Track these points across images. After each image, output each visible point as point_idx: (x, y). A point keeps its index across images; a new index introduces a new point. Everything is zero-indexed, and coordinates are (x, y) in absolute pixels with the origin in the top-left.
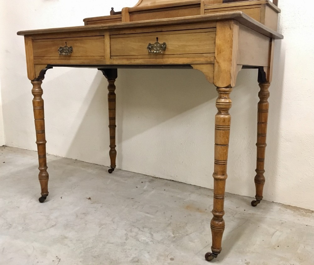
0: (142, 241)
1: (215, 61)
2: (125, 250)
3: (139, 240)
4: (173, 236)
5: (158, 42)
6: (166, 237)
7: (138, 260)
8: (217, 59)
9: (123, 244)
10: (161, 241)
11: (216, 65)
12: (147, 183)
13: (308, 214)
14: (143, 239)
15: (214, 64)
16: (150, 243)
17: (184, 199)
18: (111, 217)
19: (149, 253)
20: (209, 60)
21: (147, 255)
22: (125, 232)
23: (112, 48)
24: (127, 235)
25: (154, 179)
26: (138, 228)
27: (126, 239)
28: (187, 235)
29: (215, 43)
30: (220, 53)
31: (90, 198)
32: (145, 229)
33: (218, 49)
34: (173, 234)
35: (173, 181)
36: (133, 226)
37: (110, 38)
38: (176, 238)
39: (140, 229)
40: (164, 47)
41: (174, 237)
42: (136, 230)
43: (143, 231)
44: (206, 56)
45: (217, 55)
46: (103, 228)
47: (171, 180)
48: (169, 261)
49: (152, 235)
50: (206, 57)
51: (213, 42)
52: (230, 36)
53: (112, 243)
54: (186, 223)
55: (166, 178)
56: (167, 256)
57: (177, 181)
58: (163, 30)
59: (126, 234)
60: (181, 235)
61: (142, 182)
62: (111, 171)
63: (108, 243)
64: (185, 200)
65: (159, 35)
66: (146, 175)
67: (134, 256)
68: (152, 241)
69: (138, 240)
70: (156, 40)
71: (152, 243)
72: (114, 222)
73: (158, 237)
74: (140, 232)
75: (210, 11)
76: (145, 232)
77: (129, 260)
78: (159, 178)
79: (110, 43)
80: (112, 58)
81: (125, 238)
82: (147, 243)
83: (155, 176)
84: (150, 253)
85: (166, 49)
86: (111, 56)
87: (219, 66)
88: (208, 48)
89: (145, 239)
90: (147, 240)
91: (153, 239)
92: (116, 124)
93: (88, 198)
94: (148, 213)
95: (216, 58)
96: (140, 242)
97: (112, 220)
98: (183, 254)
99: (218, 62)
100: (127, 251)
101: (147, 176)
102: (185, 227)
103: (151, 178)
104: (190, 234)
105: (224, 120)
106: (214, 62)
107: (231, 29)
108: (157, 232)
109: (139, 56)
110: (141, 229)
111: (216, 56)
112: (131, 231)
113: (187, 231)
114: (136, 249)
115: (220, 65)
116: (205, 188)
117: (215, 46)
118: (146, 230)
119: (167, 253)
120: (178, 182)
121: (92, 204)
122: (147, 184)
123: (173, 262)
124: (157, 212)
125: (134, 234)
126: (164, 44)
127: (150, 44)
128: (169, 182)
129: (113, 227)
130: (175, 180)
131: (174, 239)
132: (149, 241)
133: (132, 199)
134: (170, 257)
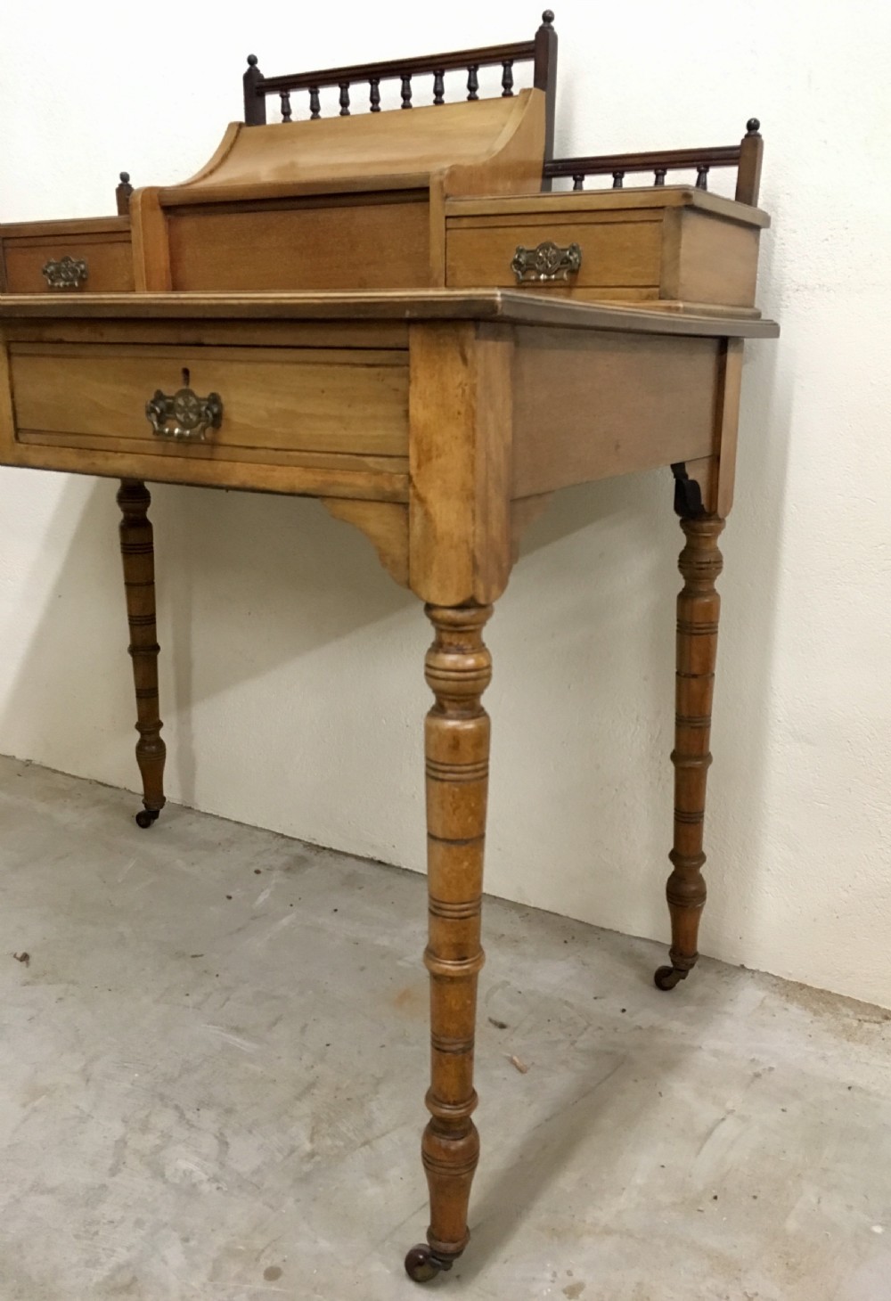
0: (177, 1181)
1: (411, 491)
2: (93, 1229)
3: (163, 1175)
4: (308, 1147)
5: (192, 387)
6: (279, 1157)
7: (134, 1279)
8: (418, 486)
9: (96, 1195)
10: (254, 1179)
11: (417, 510)
12: (277, 877)
13: (866, 1025)
14: (183, 1165)
15: (406, 505)
16: (206, 1188)
17: (400, 959)
18: (84, 1053)
19: (186, 1240)
20: (388, 488)
21: (174, 1253)
22: (118, 1129)
23: (18, 400)
24: (126, 1143)
25: (307, 854)
26: (177, 1107)
27: (114, 1171)
28: (366, 1143)
29: (407, 412)
30: (430, 459)
31: (25, 958)
32: (204, 1114)
33: (419, 442)
34: (312, 1141)
35: (380, 862)
36: (162, 1097)
37: (9, 355)
38: (318, 1158)
39: (182, 1116)
40: (214, 414)
41: (312, 1155)
42: (165, 1119)
43: (192, 1126)
44: (378, 467)
45: (419, 466)
46: (35, 1110)
47: (371, 861)
48: (259, 1283)
49: (224, 1144)
50: (378, 473)
51: (400, 409)
52: (464, 391)
53: (51, 1191)
54: (378, 1082)
55: (354, 852)
56: (257, 1260)
57: (394, 864)
58: (207, 341)
59: (122, 1143)
60: (342, 1144)
61: (258, 872)
62: (146, 819)
63: (38, 1188)
64: (400, 963)
65: (191, 359)
66: (283, 836)
67: (122, 1256)
68: (215, 1179)
69: (159, 1173)
70: (181, 377)
71: (215, 1186)
72: (87, 1080)
73: (246, 1155)
74: (179, 1133)
75: (465, 222)
76: (198, 1128)
77: (95, 1280)
78: (331, 849)
79: (11, 378)
80: (22, 437)
81: (109, 1162)
82: (190, 1191)
83: (315, 843)
84: (193, 1243)
85: (224, 423)
86: (17, 430)
87: (427, 514)
88: (381, 432)
89: (191, 1166)
90: (199, 1175)
91: (222, 1165)
92: (160, 641)
93: (19, 955)
94: (237, 1030)
95: (414, 479)
96: (166, 1182)
97: (84, 1070)
98: (324, 1245)
99: (422, 500)
100: (100, 1233)
101: (283, 841)
102: (370, 1100)
103: (298, 850)
104: (377, 1138)
105: (456, 740)
106: (409, 498)
107: (465, 360)
108: (250, 1132)
109: (122, 441)
110: (189, 1115)
111: (413, 472)
112: (145, 1128)
113: (369, 1124)
114: (139, 1223)
115: (432, 511)
116: (495, 897)
117: (408, 429)
118: (208, 1119)
119: (259, 1242)
120: (399, 868)
121: (27, 983)
122: (274, 882)
123: (273, 1287)
124: (275, 1024)
125: (152, 1140)
126: (214, 399)
127: (159, 396)
128: (363, 868)
129: (77, 1107)
130: (387, 862)
131: (307, 1167)
132: (204, 1177)
133: (194, 956)
134: (266, 1263)
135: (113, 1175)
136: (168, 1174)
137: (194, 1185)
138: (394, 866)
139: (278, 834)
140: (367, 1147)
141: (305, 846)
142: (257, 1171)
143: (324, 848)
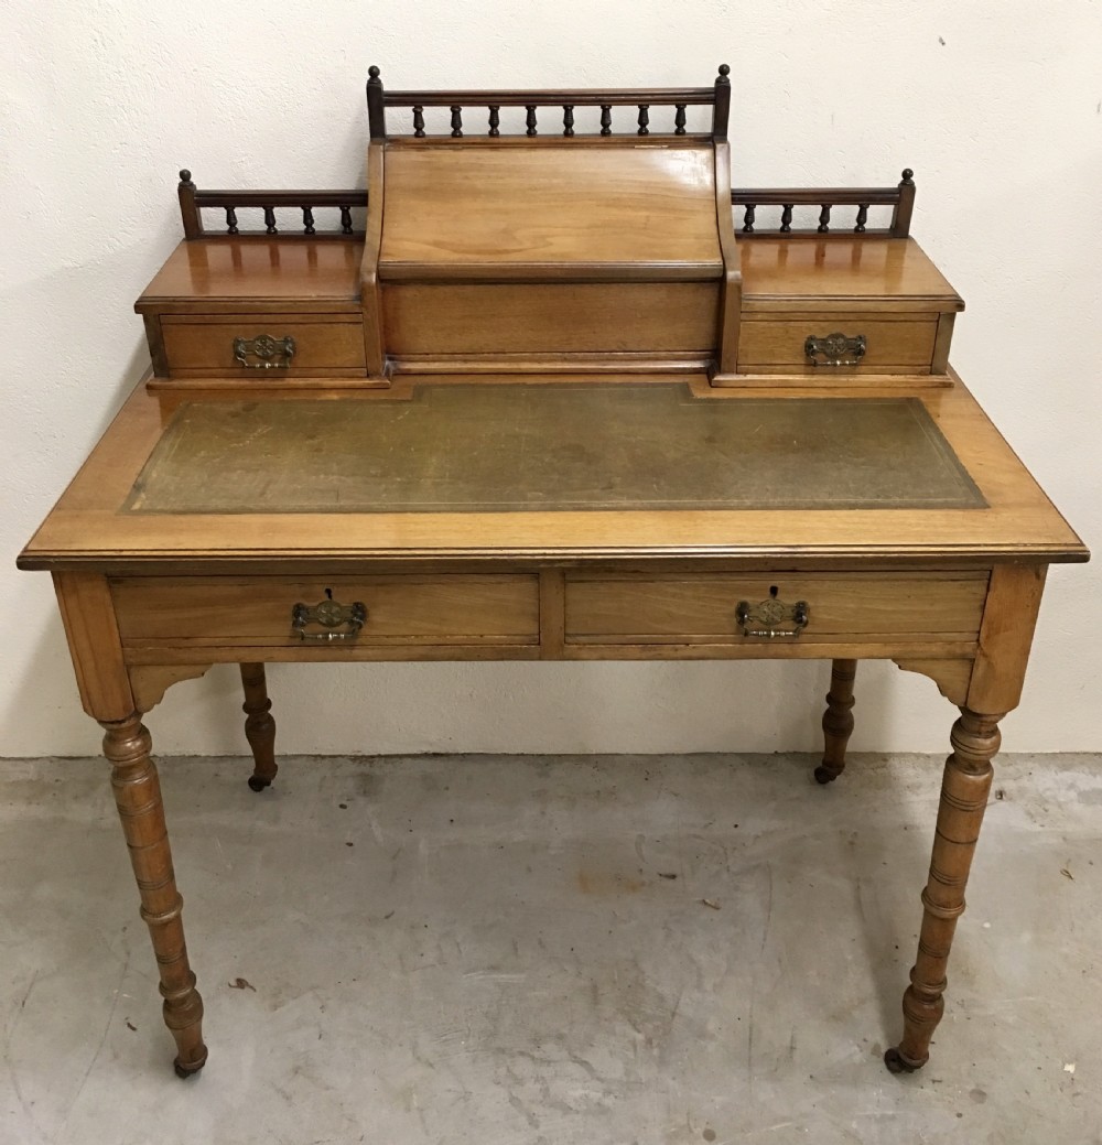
0: (584, 1107)
3: (571, 1109)
4: (640, 1037)
6: (631, 1055)
10: (632, 1079)
12: (367, 806)
14: (579, 1092)
16: (609, 1101)
18: (401, 1046)
25: (365, 768)
26: (522, 1054)
27: (534, 1123)
28: (673, 1014)
32: (543, 1047)
34: (639, 1032)
35: (436, 755)
36: (502, 1051)
38: (655, 1042)
39: (533, 1058)
41: (649, 1041)
42: (523, 1067)
43: (549, 1062)
46: (421, 1110)
47: (426, 755)
49: (584, 1063)
54: (636, 963)
56: (692, 1132)
59: (515, 1100)
60: (659, 1023)
61: (343, 806)
64: (552, 852)
66: (323, 757)
68: (608, 1092)
69: (567, 1110)
71: (612, 1096)
72: (431, 1065)
73: (607, 1064)
74: (545, 1071)
76: (554, 1062)
78: (379, 756)
81: (523, 1120)
82: (602, 1109)
83: (360, 754)
89: (582, 1092)
90: (596, 1096)
91: (601, 1080)
94: (494, 968)
96: (578, 1112)
97: (418, 1058)
102: (645, 980)
104: (676, 1007)
108: (592, 1046)
110: (536, 1054)
112: (518, 1080)
113: (661, 998)
116: (560, 755)
118: (550, 1049)
119: (682, 1120)
120: (457, 754)
122: (369, 813)
124: (516, 949)
128: (426, 764)
129: (450, 1091)
130: (443, 751)
131: (656, 1052)
132: (600, 1095)
133: (387, 917)
134: (699, 1131)
135: (537, 1127)
136: (572, 1105)
137: (599, 1104)
138: (451, 754)
139: (316, 756)
140: (677, 1017)
141: (352, 760)
142: (627, 1073)
143: (372, 757)
